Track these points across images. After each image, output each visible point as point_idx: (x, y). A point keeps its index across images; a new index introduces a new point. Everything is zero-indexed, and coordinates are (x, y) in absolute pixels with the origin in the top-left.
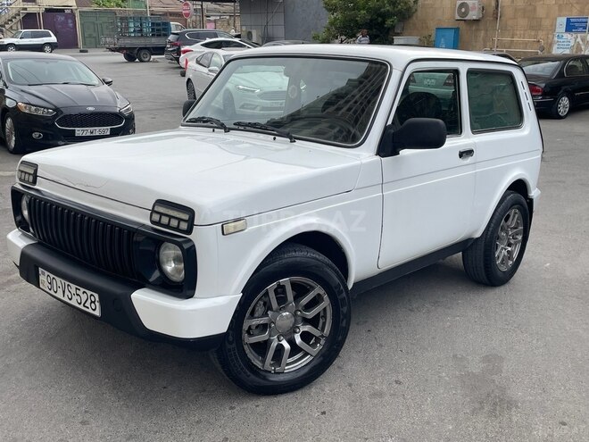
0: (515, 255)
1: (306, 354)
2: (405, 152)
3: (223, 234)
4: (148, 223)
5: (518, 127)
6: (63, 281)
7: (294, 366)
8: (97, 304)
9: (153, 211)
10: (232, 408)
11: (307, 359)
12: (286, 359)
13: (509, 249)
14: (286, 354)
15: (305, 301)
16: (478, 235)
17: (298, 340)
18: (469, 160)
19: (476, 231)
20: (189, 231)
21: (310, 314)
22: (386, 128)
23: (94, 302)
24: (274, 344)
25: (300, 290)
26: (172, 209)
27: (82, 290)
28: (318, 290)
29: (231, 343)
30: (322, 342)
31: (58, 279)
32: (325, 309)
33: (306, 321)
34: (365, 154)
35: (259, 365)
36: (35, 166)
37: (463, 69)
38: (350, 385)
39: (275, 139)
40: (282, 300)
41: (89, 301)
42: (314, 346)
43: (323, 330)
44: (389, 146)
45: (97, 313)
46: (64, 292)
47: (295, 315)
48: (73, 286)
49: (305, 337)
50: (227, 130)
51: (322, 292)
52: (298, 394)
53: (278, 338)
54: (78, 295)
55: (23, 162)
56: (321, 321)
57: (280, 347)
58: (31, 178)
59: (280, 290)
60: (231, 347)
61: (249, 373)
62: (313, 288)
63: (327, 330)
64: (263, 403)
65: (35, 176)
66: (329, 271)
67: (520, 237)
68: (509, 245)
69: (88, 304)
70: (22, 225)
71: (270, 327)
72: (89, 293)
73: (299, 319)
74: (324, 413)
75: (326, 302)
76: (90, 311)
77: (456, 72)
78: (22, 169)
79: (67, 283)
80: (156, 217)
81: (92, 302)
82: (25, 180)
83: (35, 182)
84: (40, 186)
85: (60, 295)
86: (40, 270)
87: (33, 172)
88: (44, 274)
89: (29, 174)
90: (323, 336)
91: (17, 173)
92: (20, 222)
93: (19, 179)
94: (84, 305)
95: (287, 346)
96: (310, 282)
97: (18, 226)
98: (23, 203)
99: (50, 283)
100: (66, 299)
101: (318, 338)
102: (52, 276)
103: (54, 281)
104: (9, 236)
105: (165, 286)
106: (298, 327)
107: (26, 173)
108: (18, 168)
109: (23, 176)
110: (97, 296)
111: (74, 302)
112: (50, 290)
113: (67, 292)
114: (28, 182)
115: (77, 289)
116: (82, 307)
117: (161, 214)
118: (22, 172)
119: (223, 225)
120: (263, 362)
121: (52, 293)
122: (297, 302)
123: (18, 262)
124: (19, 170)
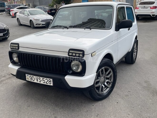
0: (136, 55)
1: (107, 87)
3: (92, 56)
4: (67, 56)
5: (134, 22)
6: (37, 77)
7: (105, 91)
8: (52, 82)
9: (69, 52)
10: (93, 106)
11: (108, 89)
15: (107, 73)
16: (130, 51)
20: (83, 57)
21: (108, 77)
23: (50, 82)
25: (106, 70)
26: (76, 51)
27: (45, 78)
30: (111, 84)
31: (35, 77)
32: (111, 75)
33: (107, 79)
36: (18, 44)
38: (118, 94)
39: (85, 29)
41: (48, 81)
42: (109, 85)
43: (111, 80)
44: (117, 29)
45: (52, 85)
46: (37, 80)
47: (105, 77)
48: (41, 78)
49: (107, 83)
50: (68, 28)
51: (111, 70)
52: (107, 99)
53: (101, 84)
54: (43, 80)
55: (12, 43)
56: (110, 78)
57: (102, 86)
58: (17, 48)
59: (102, 70)
61: (97, 95)
62: (108, 69)
63: (112, 80)
64: (100, 103)
65: (18, 47)
67: (136, 51)
68: (134, 53)
69: (48, 82)
70: (14, 63)
71: (100, 82)
72: (48, 79)
73: (105, 78)
74: (117, 103)
75: (112, 73)
76: (49, 84)
77: (124, 7)
78: (12, 45)
79: (38, 77)
80: (71, 54)
81: (49, 82)
82: (14, 49)
83: (18, 49)
84: (21, 49)
85: (35, 81)
86: (26, 75)
87: (17, 46)
88: (28, 76)
89: (16, 47)
90: (111, 82)
91: (10, 47)
92: (12, 62)
93: (11, 48)
94: (46, 83)
95: (104, 86)
96: (108, 68)
97: (12, 63)
98: (14, 56)
99: (31, 78)
100: (38, 82)
101: (110, 83)
102: (32, 76)
103: (33, 77)
104: (9, 66)
105: (75, 74)
106: (105, 81)
107: (14, 46)
108: (10, 45)
109: (13, 47)
110: (51, 80)
111: (42, 83)
112: (31, 80)
113: (38, 80)
114: (16, 49)
115: (43, 79)
116: (45, 84)
117: (72, 53)
118: (12, 46)
119: (91, 54)
120: (99, 91)
121: (32, 81)
122: (105, 74)
123: (15, 74)
124: (11, 46)
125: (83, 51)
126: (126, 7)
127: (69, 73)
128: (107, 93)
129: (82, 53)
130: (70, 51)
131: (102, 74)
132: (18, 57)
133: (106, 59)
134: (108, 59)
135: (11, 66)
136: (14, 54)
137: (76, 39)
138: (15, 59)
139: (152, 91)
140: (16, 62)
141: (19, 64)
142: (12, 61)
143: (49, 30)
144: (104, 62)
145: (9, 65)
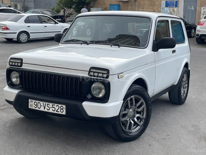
0: (186, 92)
1: (138, 125)
2: (160, 50)
3: (118, 78)
4: (88, 76)
5: (184, 43)
6: (44, 103)
7: (135, 130)
9: (90, 71)
10: (117, 146)
11: (139, 127)
12: (133, 128)
13: (184, 90)
14: (133, 125)
15: (138, 104)
16: (176, 84)
17: (136, 120)
18: (174, 54)
19: (175, 82)
20: (107, 77)
21: (139, 110)
23: (63, 109)
24: (129, 122)
25: (137, 101)
26: (98, 70)
27: (56, 105)
28: (142, 100)
29: (117, 120)
30: (143, 121)
31: (42, 103)
32: (143, 109)
33: (138, 113)
35: (125, 129)
36: (21, 60)
38: (152, 137)
39: (111, 46)
40: (131, 104)
41: (60, 109)
42: (140, 122)
43: (143, 116)
44: (156, 48)
45: (64, 113)
46: (44, 108)
47: (134, 110)
48: (51, 104)
49: (138, 118)
50: (88, 44)
51: (143, 101)
52: (136, 141)
53: (129, 119)
54: (53, 107)
55: (12, 58)
56: (142, 113)
57: (131, 123)
58: (19, 64)
59: (131, 100)
60: (117, 122)
61: (122, 132)
62: (140, 100)
63: (144, 116)
64: (126, 145)
65: (22, 63)
66: (145, 92)
67: (187, 85)
68: (184, 88)
69: (59, 110)
70: (12, 85)
71: (128, 115)
72: (60, 106)
73: (136, 112)
75: (144, 105)
76: (60, 113)
77: (168, 21)
78: (11, 60)
79: (47, 103)
80: (92, 74)
81: (61, 109)
82: (15, 66)
83: (21, 66)
84: (24, 67)
85: (42, 109)
86: (30, 100)
87: (20, 61)
88: (32, 102)
89: (18, 63)
90: (143, 118)
91: (8, 63)
92: (10, 83)
93: (10, 65)
94: (57, 111)
95: (133, 122)
96: (140, 97)
97: (8, 85)
98: (13, 75)
99: (36, 105)
100: (46, 110)
101: (141, 119)
102: (37, 102)
103: (39, 104)
104: (5, 89)
105: (95, 99)
106: (135, 115)
107: (15, 62)
108: (9, 61)
109: (14, 64)
110: (64, 106)
111: (51, 111)
112: (36, 108)
113: (46, 107)
114: (18, 66)
115: (53, 105)
116: (55, 112)
117: (94, 72)
118: (12, 62)
119: (118, 75)
120: (126, 128)
121: (37, 109)
122: (135, 105)
123: (12, 99)
124: (10, 62)
125: (108, 71)
126: (171, 21)
127: (88, 99)
128: (137, 133)
129: (106, 72)
130: (92, 70)
133: (136, 85)
134: (140, 86)
135: (7, 88)
136: (13, 73)
138: (14, 80)
139: (200, 137)
140: (14, 83)
141: (21, 86)
142: (10, 82)
143: (61, 46)
144: (134, 89)
145: (4, 87)
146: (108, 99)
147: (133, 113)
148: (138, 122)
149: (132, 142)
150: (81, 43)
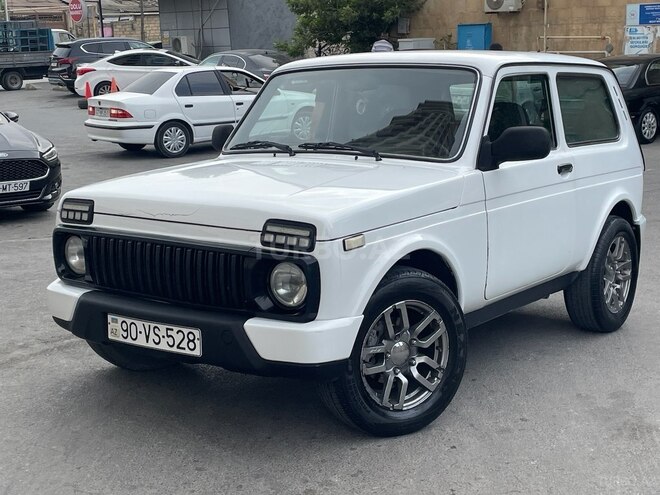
0: (625, 294)
1: (424, 389)
2: (505, 166)
3: (345, 250)
4: (259, 245)
5: (615, 140)
6: (147, 324)
7: (411, 404)
8: (197, 342)
9: (264, 232)
11: (425, 395)
12: (404, 396)
13: (618, 286)
14: (404, 390)
15: (421, 327)
16: (583, 267)
17: (415, 373)
18: (568, 176)
19: (581, 262)
20: (311, 248)
21: (426, 343)
22: (483, 139)
23: (193, 341)
24: (391, 378)
25: (415, 316)
26: (288, 227)
27: (176, 329)
28: (433, 315)
29: (350, 373)
30: (440, 375)
31: (139, 324)
32: (440, 339)
33: (422, 351)
34: (464, 168)
35: (378, 400)
36: (91, 203)
37: (552, 73)
38: (472, 425)
39: (356, 158)
41: (186, 340)
42: (431, 380)
43: (439, 362)
44: (488, 160)
45: (197, 352)
46: (147, 337)
47: (409, 345)
48: (163, 328)
49: (422, 368)
50: (292, 153)
51: (438, 317)
53: (394, 371)
54: (169, 336)
55: (67, 201)
56: (436, 352)
57: (397, 381)
58: (85, 217)
59: (396, 314)
60: (351, 377)
61: (369, 409)
62: (427, 313)
63: (444, 362)
64: (384, 444)
65: (91, 213)
66: (444, 293)
67: (629, 273)
68: (618, 282)
69: (184, 344)
70: (68, 275)
71: (387, 358)
72: (186, 331)
73: (414, 349)
75: (441, 331)
76: (187, 352)
77: (544, 78)
78: (67, 207)
79: (153, 325)
80: (269, 238)
81: (190, 341)
82: (74, 221)
83: (90, 221)
84: (99, 223)
85: (141, 342)
86: (110, 317)
87: (87, 208)
88: (116, 321)
89: (82, 212)
90: (440, 368)
91: (58, 213)
92: (63, 271)
93: (63, 220)
94: (178, 347)
95: (404, 380)
96: (425, 306)
97: (60, 275)
98: (70, 248)
99: (126, 331)
100: (151, 345)
101: (434, 373)
102: (129, 321)
103: (133, 327)
104: (49, 288)
105: (281, 312)
106: (414, 359)
107: (75, 211)
108: (59, 208)
109: (71, 216)
110: (197, 333)
111: (163, 346)
112: (126, 338)
113: (152, 336)
114: (81, 221)
115: (167, 329)
116: (175, 349)
117: (275, 234)
118: (68, 210)
119: (344, 241)
120: (381, 397)
121: (129, 341)
122: (412, 329)
123: (68, 316)
124: (63, 209)
125: (311, 229)
127: (261, 310)
128: (419, 412)
129: (307, 233)
130: (269, 228)
131: (398, 328)
132: (87, 253)
133: (409, 269)
134: (425, 275)
135: (56, 285)
136: (72, 240)
137: (300, 189)
138: (75, 261)
140: (76, 271)
141: (89, 278)
142: (63, 267)
143: (222, 159)
144: (405, 281)
145: (50, 283)
146: (315, 310)
147: (407, 352)
148: (423, 381)
149: (403, 439)
150: (275, 152)
